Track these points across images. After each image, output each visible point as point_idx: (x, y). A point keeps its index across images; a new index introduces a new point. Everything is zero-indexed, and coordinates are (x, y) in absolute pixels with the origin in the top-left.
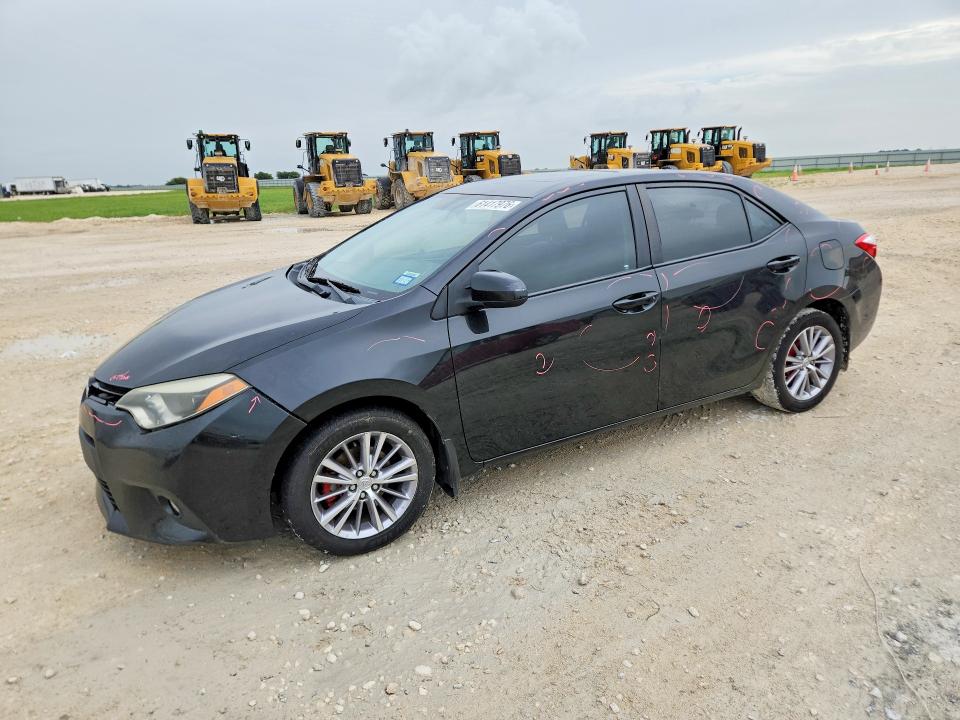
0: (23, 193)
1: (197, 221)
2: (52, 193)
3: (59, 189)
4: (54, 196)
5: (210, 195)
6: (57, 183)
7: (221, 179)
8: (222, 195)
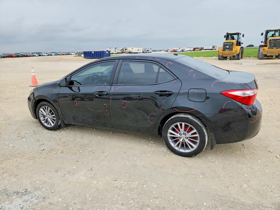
0: (205, 50)
1: (219, 59)
2: (211, 49)
3: (213, 49)
4: (212, 50)
5: (223, 52)
6: (213, 47)
7: (228, 47)
8: (227, 52)
